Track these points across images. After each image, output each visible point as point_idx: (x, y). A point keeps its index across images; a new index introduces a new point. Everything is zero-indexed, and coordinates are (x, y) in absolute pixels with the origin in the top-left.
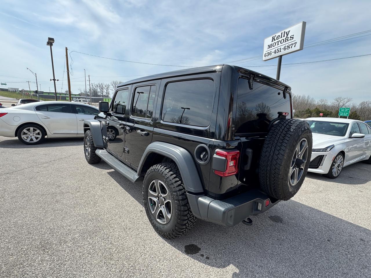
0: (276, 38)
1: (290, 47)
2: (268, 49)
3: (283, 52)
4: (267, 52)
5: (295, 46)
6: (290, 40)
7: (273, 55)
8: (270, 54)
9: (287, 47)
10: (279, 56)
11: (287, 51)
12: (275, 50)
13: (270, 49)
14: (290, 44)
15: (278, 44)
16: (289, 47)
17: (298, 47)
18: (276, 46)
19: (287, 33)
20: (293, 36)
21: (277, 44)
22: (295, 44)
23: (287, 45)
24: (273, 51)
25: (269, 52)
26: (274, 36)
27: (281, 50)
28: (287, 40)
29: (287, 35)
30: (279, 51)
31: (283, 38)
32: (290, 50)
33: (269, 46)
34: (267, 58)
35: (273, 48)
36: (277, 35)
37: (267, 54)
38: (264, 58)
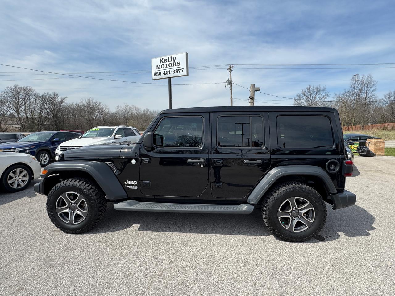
0: (163, 60)
1: (179, 71)
2: (157, 69)
3: (172, 75)
4: (156, 72)
5: (182, 72)
6: (177, 65)
7: (163, 76)
8: (159, 74)
9: (175, 71)
10: (168, 78)
11: (176, 75)
12: (165, 72)
13: (159, 69)
14: (178, 69)
15: (167, 67)
16: (177, 71)
17: (185, 73)
18: (165, 68)
19: (173, 58)
20: (180, 62)
21: (165, 66)
22: (182, 70)
23: (175, 69)
24: (163, 72)
25: (159, 72)
26: (162, 58)
27: (170, 73)
28: (174, 64)
29: (174, 60)
30: (169, 73)
31: (170, 62)
32: (178, 74)
33: (158, 67)
34: (157, 77)
35: (162, 69)
36: (164, 58)
37: (156, 74)
38: (154, 77)
